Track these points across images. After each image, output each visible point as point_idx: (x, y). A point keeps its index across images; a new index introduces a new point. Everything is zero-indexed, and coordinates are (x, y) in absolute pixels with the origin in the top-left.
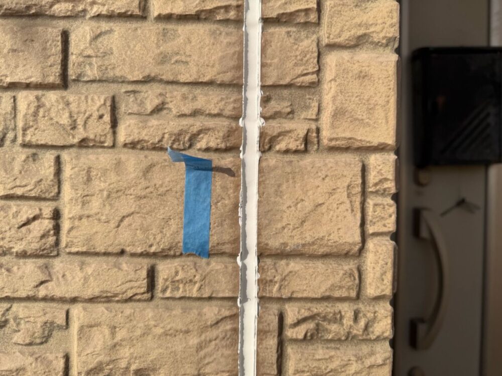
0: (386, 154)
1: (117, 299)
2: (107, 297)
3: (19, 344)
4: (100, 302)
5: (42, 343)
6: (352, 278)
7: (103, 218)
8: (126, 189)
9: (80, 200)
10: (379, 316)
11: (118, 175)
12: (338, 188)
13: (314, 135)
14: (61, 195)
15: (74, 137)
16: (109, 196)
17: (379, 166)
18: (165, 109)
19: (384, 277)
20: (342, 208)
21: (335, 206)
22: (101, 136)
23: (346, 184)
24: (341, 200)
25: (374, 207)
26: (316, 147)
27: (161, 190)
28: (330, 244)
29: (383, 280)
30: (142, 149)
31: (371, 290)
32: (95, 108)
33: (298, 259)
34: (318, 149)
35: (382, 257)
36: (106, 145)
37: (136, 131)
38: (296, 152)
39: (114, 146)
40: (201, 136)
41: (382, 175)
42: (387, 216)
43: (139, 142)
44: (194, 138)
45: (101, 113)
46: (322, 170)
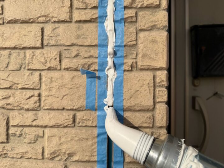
0: (163, 71)
1: (61, 126)
2: (58, 126)
3: (26, 143)
4: (55, 128)
5: (34, 143)
6: (150, 119)
7: (57, 96)
8: (65, 85)
9: (48, 89)
10: (161, 134)
11: (62, 80)
12: (144, 84)
13: (135, 64)
14: (41, 88)
15: (46, 66)
16: (59, 88)
17: (160, 75)
18: (79, 55)
19: (163, 119)
20: (146, 92)
21: (143, 91)
22: (56, 66)
23: (147, 83)
24: (145, 89)
25: (158, 92)
26: (136, 69)
27: (78, 86)
28: (141, 106)
29: (162, 120)
30: (71, 70)
31: (158, 124)
32: (54, 55)
33: (129, 112)
34: (136, 70)
35: (162, 111)
36: (57, 69)
37: (68, 64)
38: (128, 71)
39: (60, 70)
40: (92, 65)
41: (161, 79)
42: (164, 95)
43: (69, 68)
44: (90, 66)
45: (55, 57)
46: (138, 78)
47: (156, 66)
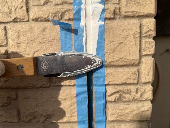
0: (150, 18)
1: (35, 87)
2: (31, 86)
4: (28, 89)
5: (7, 106)
6: (135, 75)
7: (26, 53)
8: (35, 39)
9: (16, 45)
10: (147, 90)
11: (31, 33)
12: (129, 35)
13: (118, 10)
14: (8, 44)
15: (11, 17)
16: (28, 43)
17: (148, 24)
18: (49, 2)
19: (149, 74)
20: (131, 44)
21: (128, 43)
22: (23, 16)
23: (133, 33)
24: (131, 40)
25: (145, 43)
26: (119, 16)
27: (50, 39)
28: (126, 60)
29: (149, 75)
30: (40, 21)
31: (143, 80)
32: (19, 3)
33: (111, 68)
34: (120, 17)
35: (148, 65)
36: (25, 20)
37: (37, 13)
38: (110, 19)
39: (28, 21)
40: (66, 13)
41: (149, 28)
42: (151, 47)
43: (39, 18)
44: (63, 14)
45: (21, 6)
46: (122, 27)
47: (143, 13)
